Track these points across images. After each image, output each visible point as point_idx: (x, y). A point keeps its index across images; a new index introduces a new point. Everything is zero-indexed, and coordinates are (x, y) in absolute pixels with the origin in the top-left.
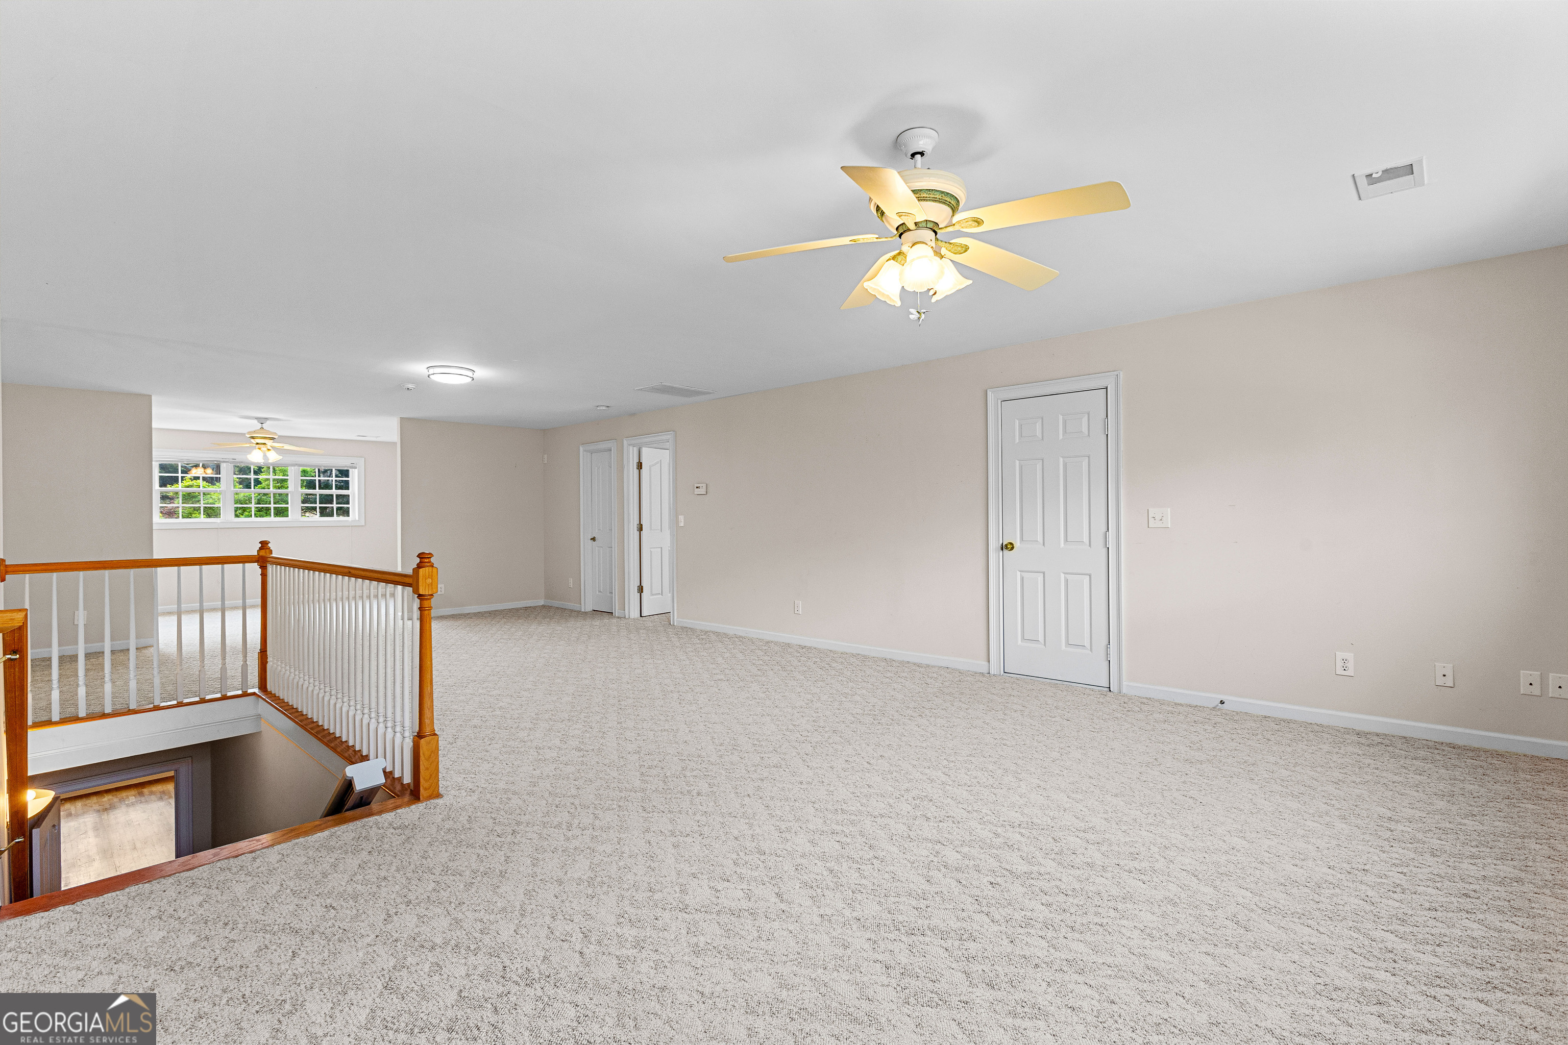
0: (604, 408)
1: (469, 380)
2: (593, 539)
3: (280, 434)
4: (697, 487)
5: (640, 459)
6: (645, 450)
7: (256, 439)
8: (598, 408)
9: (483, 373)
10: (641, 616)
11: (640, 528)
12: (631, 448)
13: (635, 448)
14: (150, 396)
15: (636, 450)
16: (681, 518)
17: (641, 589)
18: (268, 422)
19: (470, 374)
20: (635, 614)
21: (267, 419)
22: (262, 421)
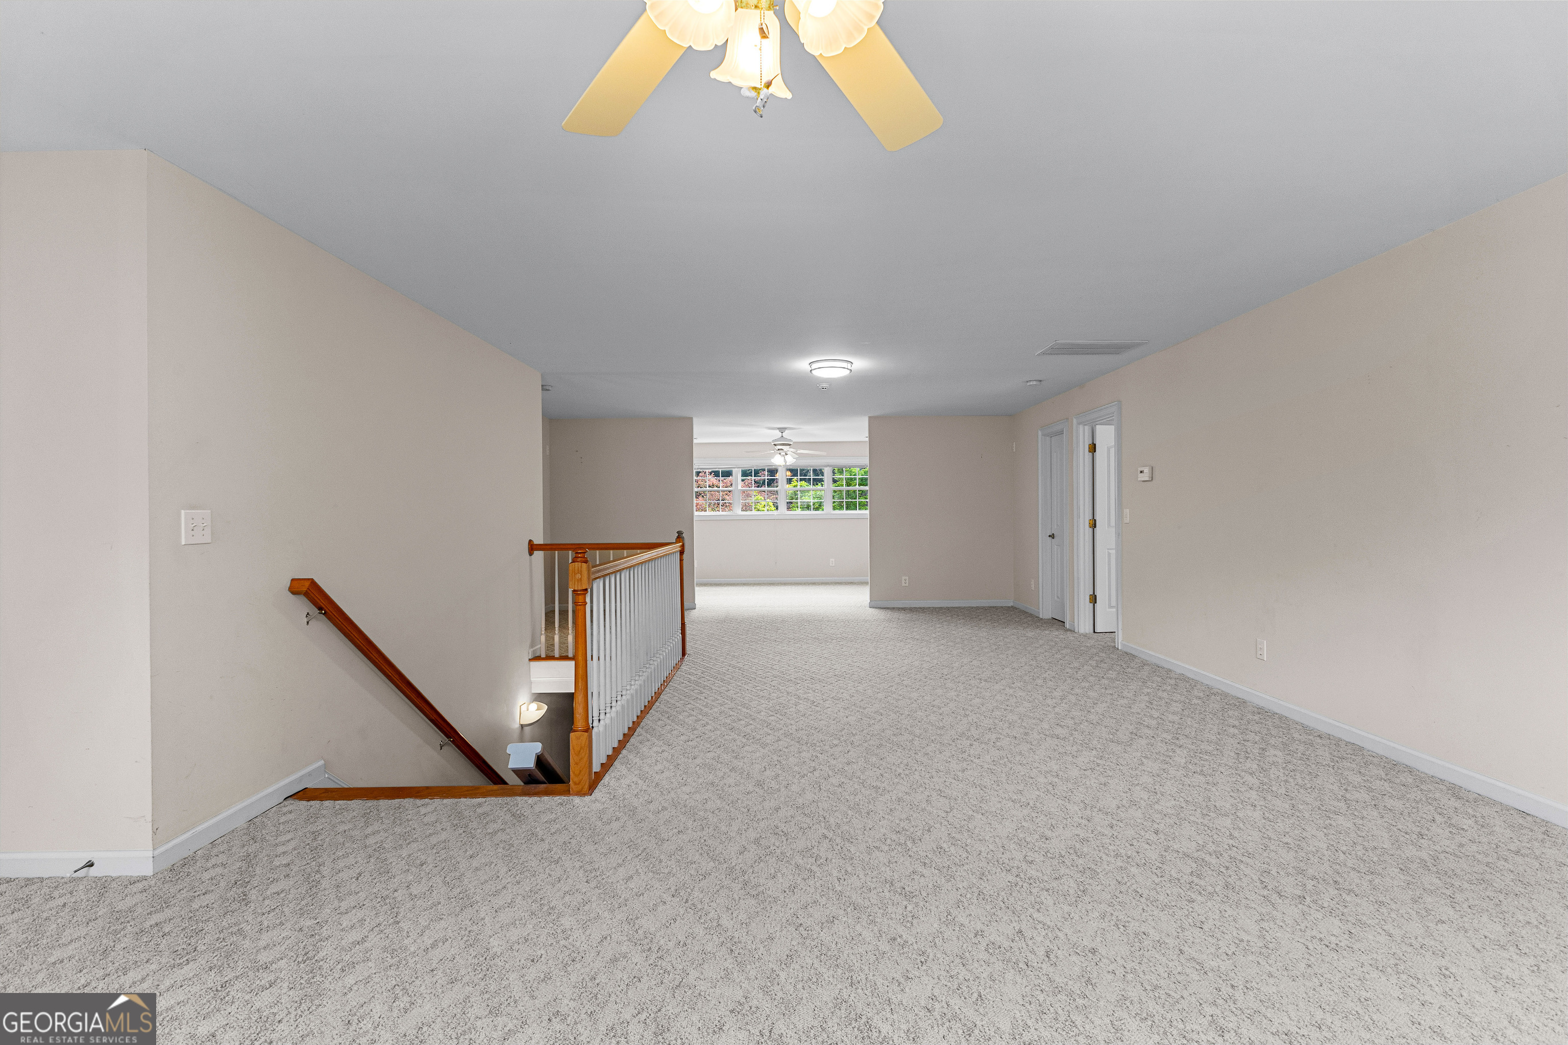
0: (1035, 383)
1: (846, 373)
2: (1052, 536)
3: (794, 440)
4: (1141, 472)
5: (1093, 440)
6: (1099, 428)
7: (781, 444)
8: (1028, 384)
9: (860, 364)
10: (1094, 632)
11: (1094, 525)
12: (1081, 427)
13: (1086, 427)
14: (691, 419)
15: (1087, 429)
16: (1127, 511)
17: (1094, 599)
18: (786, 431)
19: (849, 366)
20: (1088, 629)
21: (785, 428)
22: (782, 430)
